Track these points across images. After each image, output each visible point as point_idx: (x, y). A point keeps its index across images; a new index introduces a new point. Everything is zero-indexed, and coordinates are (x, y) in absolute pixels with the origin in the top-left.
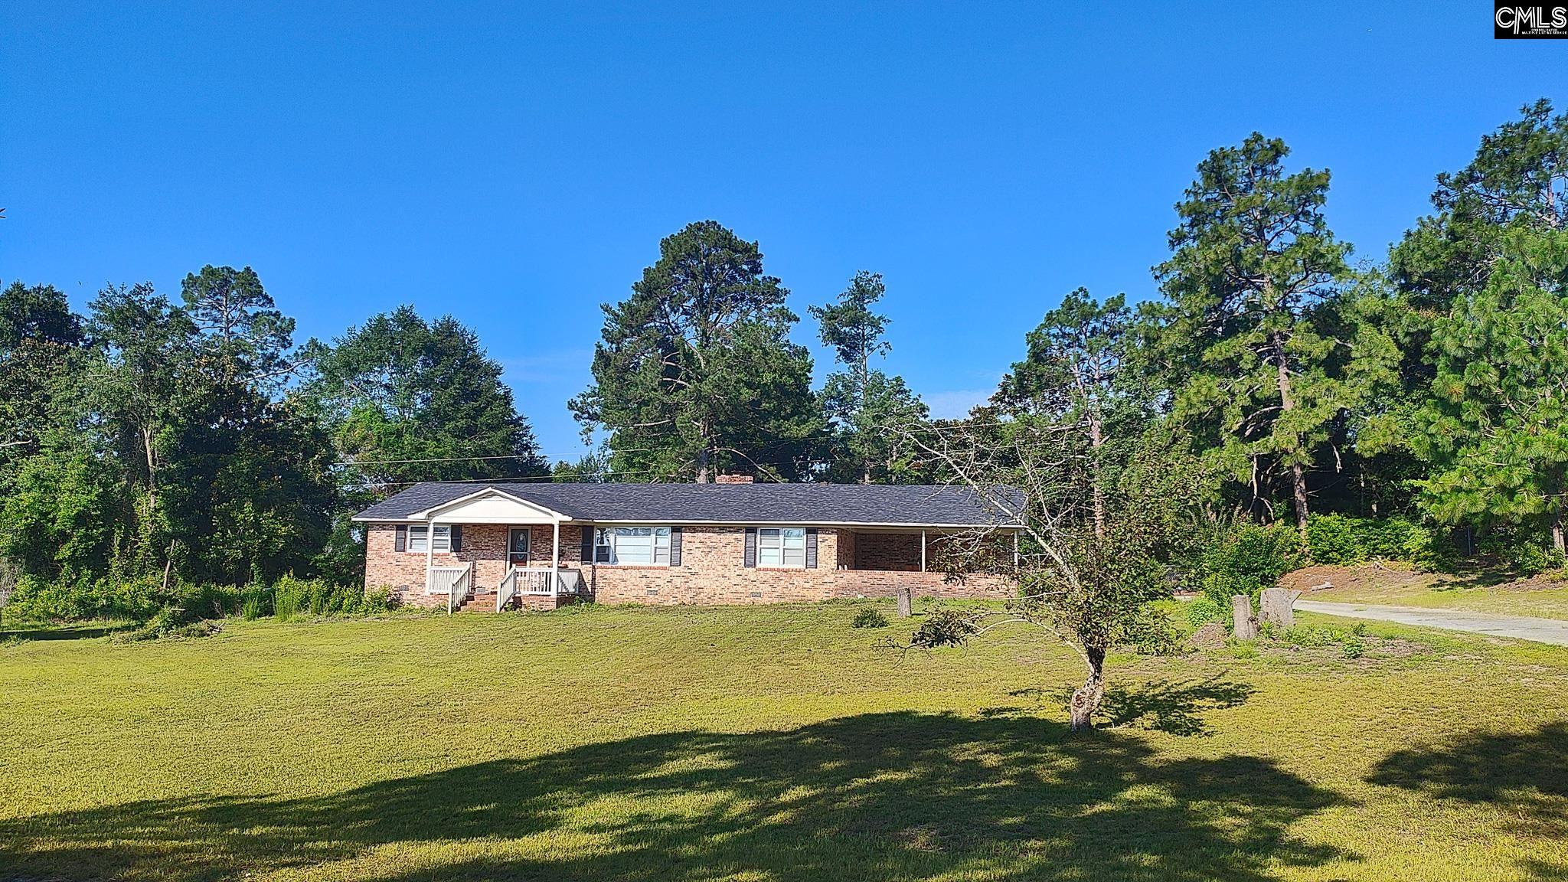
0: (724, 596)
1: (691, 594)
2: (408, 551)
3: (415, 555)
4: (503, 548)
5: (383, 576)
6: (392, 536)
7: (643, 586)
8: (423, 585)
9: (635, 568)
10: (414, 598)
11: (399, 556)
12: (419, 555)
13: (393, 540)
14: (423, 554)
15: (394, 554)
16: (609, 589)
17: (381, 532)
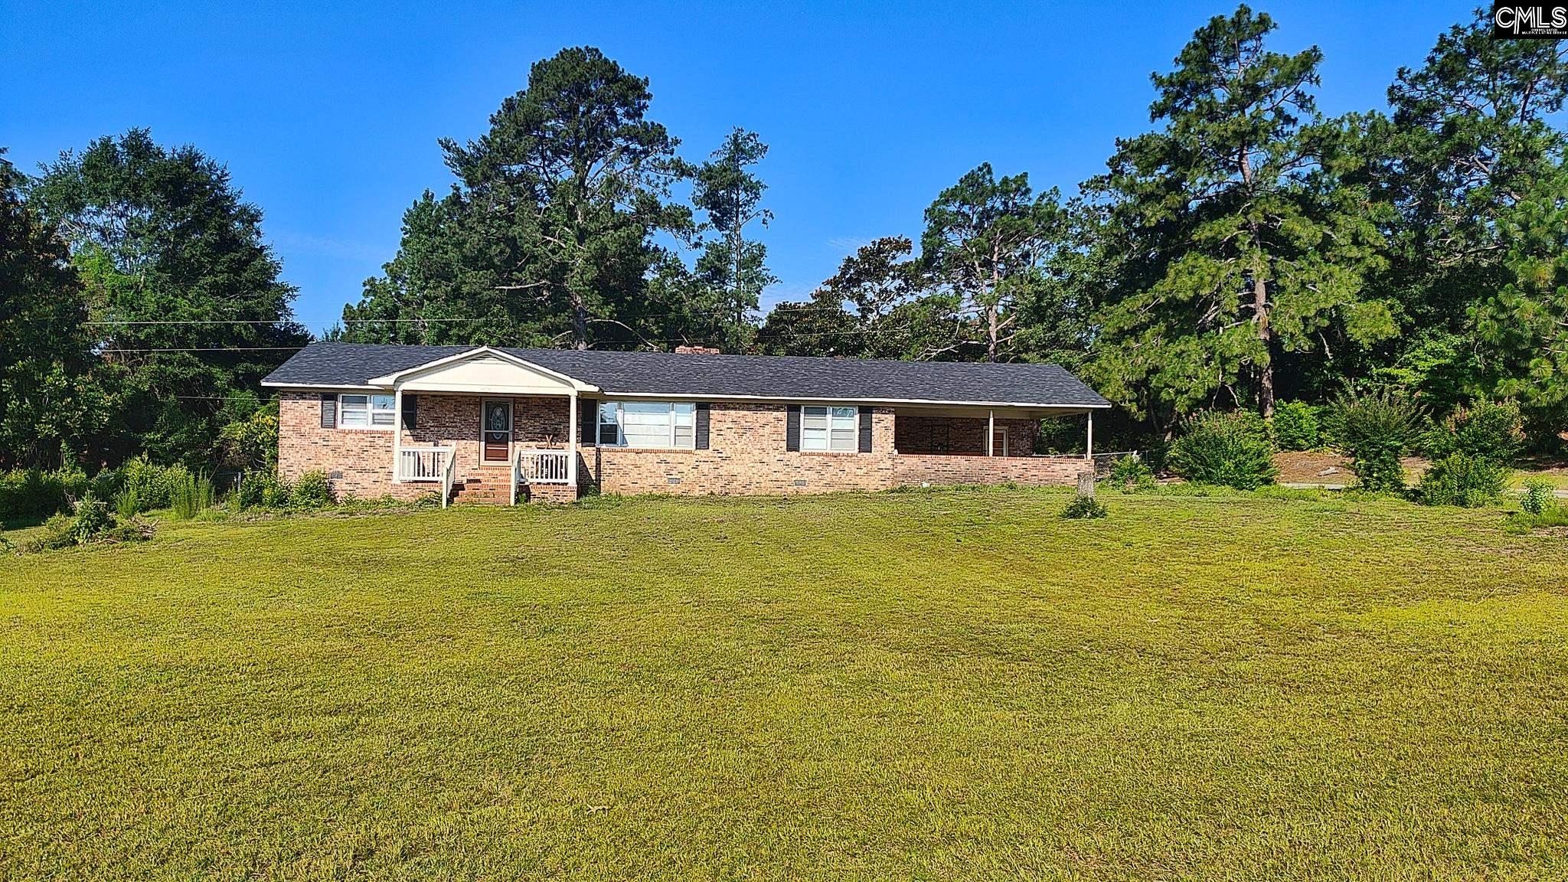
0: (762, 485)
1: (721, 483)
2: (340, 426)
3: (350, 432)
4: (474, 425)
5: (305, 459)
6: (315, 408)
7: (662, 473)
8: (363, 471)
9: (651, 451)
10: (351, 488)
11: (327, 434)
12: (356, 433)
13: (317, 412)
14: (362, 432)
15: (319, 431)
16: (618, 476)
17: (300, 401)
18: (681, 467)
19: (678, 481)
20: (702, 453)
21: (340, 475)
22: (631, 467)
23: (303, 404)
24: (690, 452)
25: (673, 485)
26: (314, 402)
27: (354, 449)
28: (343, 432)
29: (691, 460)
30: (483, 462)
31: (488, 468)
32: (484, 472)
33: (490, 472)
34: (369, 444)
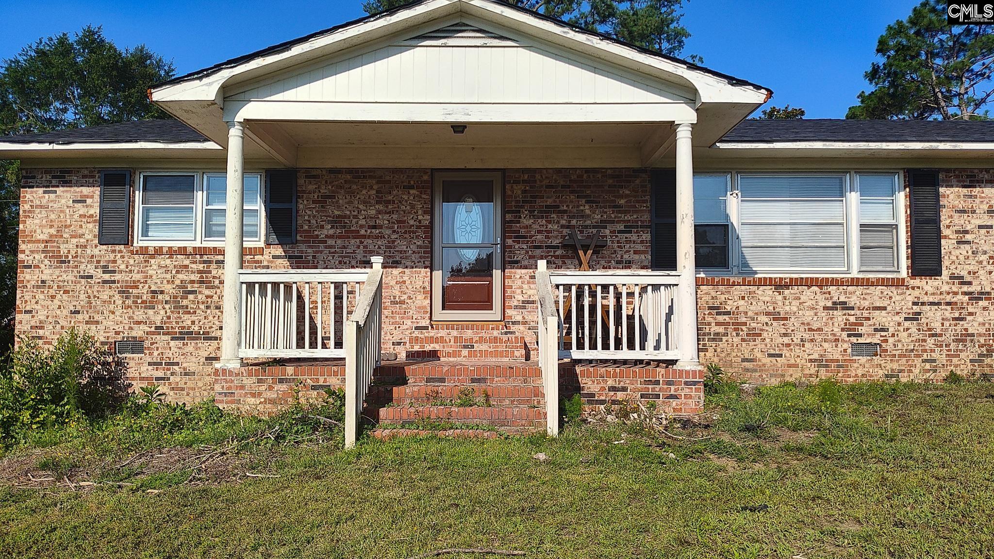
2: (139, 242)
3: (158, 251)
4: (420, 233)
5: (65, 312)
6: (89, 201)
7: (837, 330)
8: (185, 335)
9: (809, 283)
10: (160, 374)
11: (112, 256)
12: (172, 253)
13: (92, 212)
14: (183, 251)
15: (96, 252)
16: (737, 340)
17: (60, 190)
18: (880, 317)
19: (872, 350)
20: (928, 285)
21: (136, 346)
22: (764, 319)
23: (65, 195)
24: (899, 283)
25: (863, 359)
26: (86, 190)
27: (168, 288)
28: (144, 251)
29: (903, 301)
30: (440, 314)
31: (450, 325)
32: (442, 333)
33: (455, 333)
34: (195, 277)
